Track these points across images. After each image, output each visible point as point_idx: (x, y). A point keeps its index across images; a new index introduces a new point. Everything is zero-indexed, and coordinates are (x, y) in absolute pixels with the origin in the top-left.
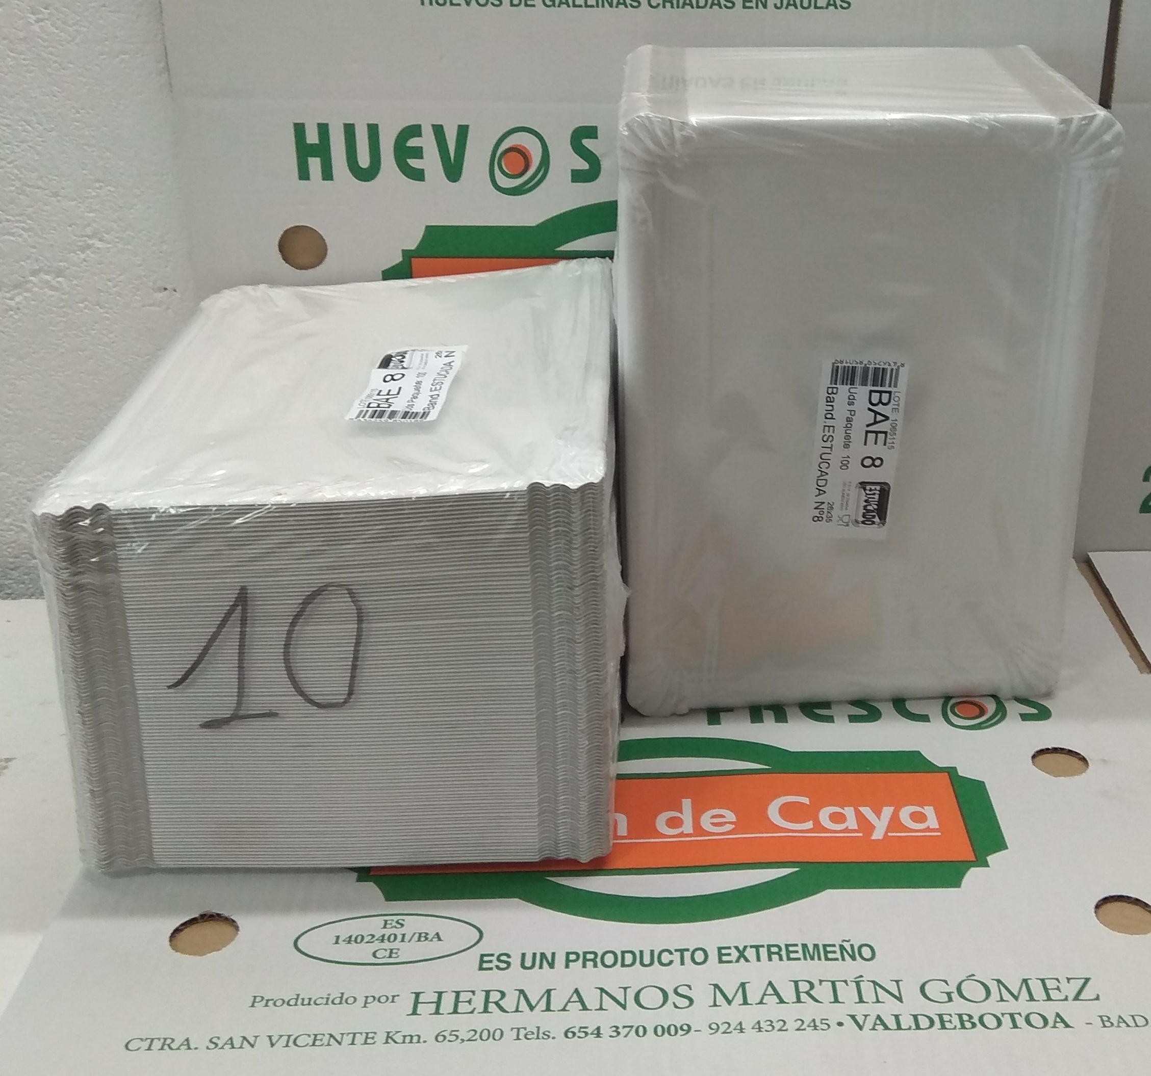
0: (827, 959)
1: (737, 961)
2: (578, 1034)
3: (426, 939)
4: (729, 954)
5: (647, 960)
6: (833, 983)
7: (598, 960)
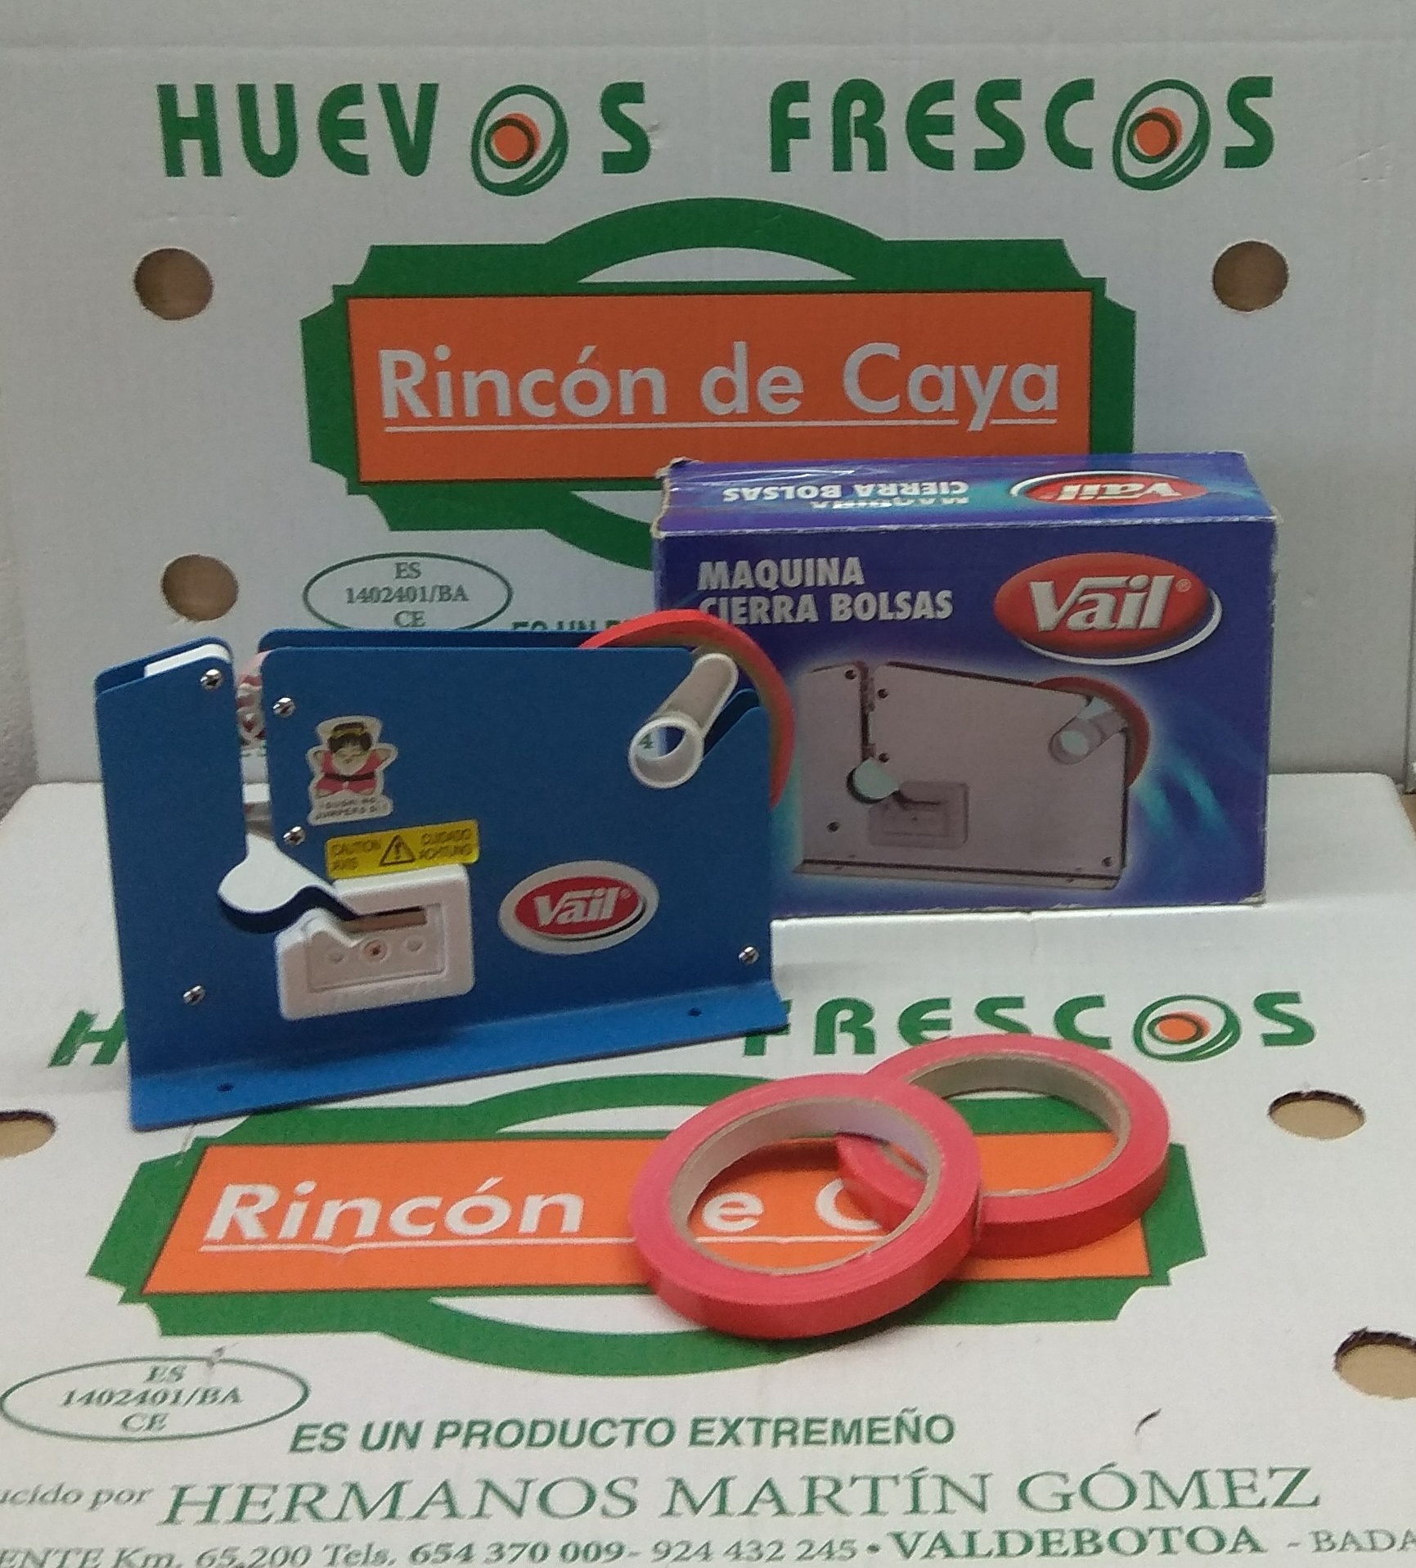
0: (871, 1441)
1: (722, 1442)
2: (434, 1556)
4: (709, 1431)
5: (571, 1437)
6: (875, 1482)
7: (492, 1434)
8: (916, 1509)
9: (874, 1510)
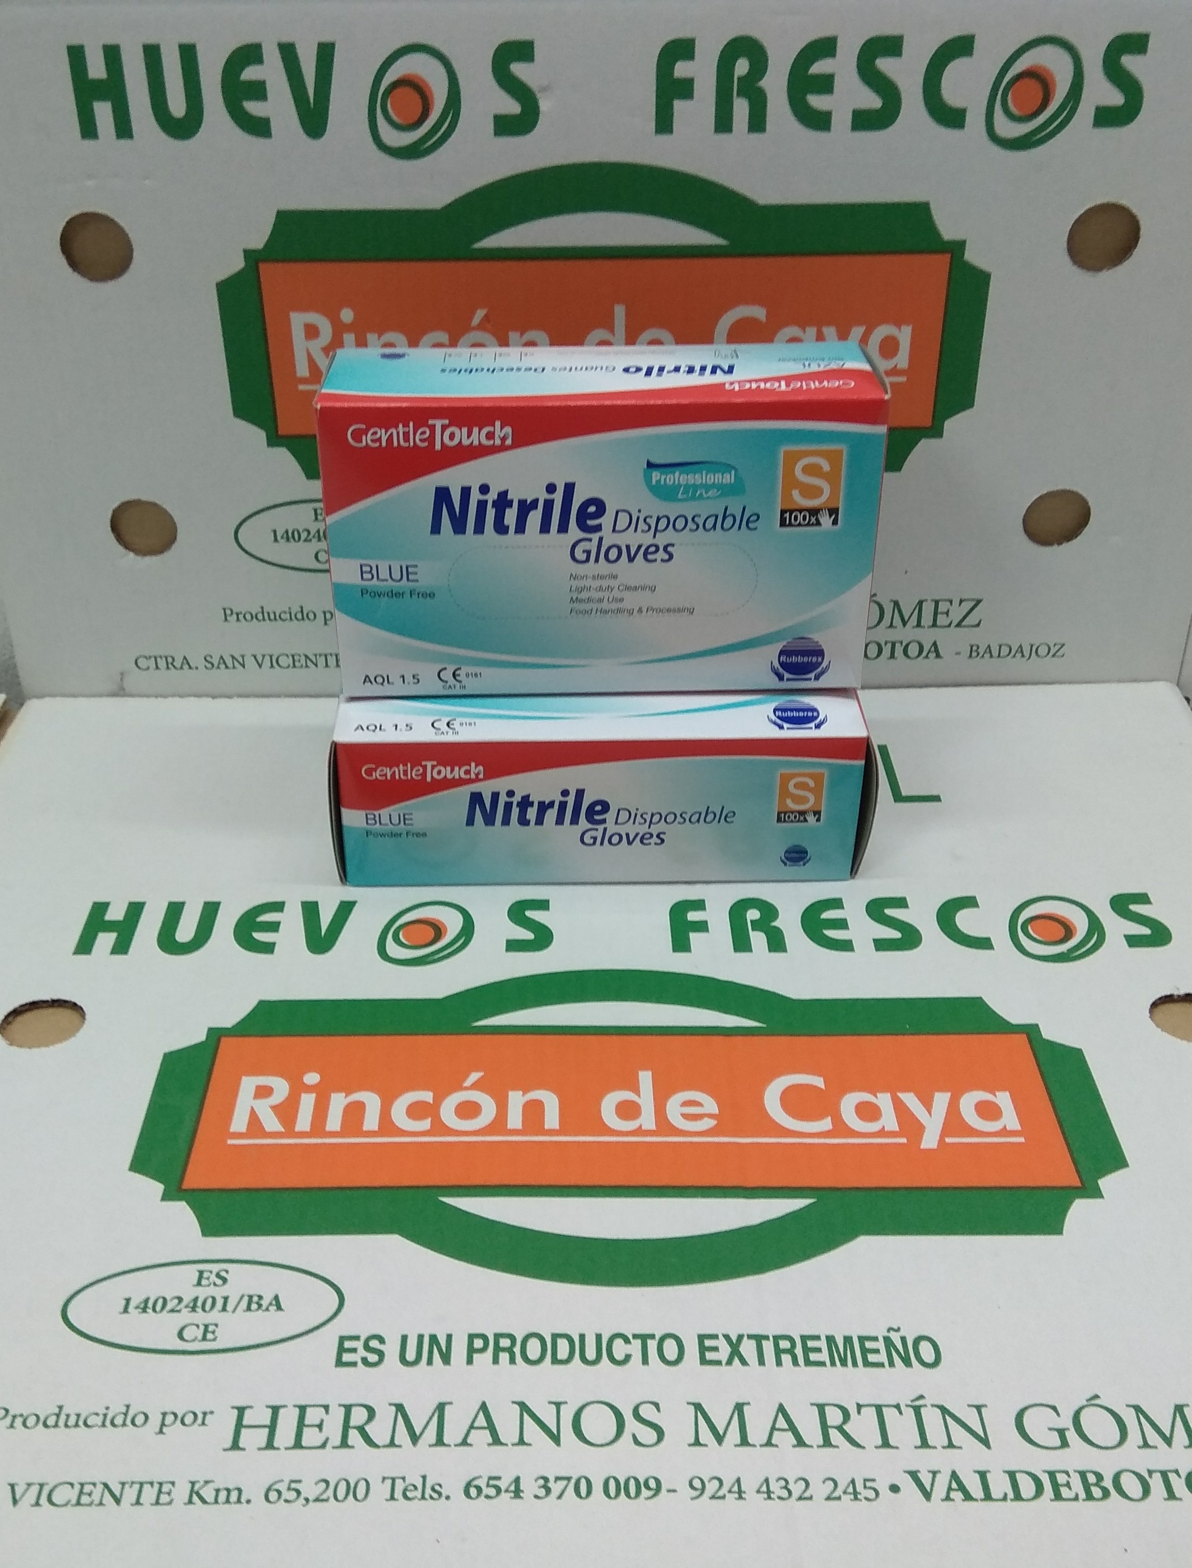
0: (867, 1364)
2: (487, 1491)
3: (260, 1306)
4: (716, 1349)
5: (591, 1354)
6: (879, 1409)
7: (518, 1348)
8: (925, 1443)
9: (886, 1444)
